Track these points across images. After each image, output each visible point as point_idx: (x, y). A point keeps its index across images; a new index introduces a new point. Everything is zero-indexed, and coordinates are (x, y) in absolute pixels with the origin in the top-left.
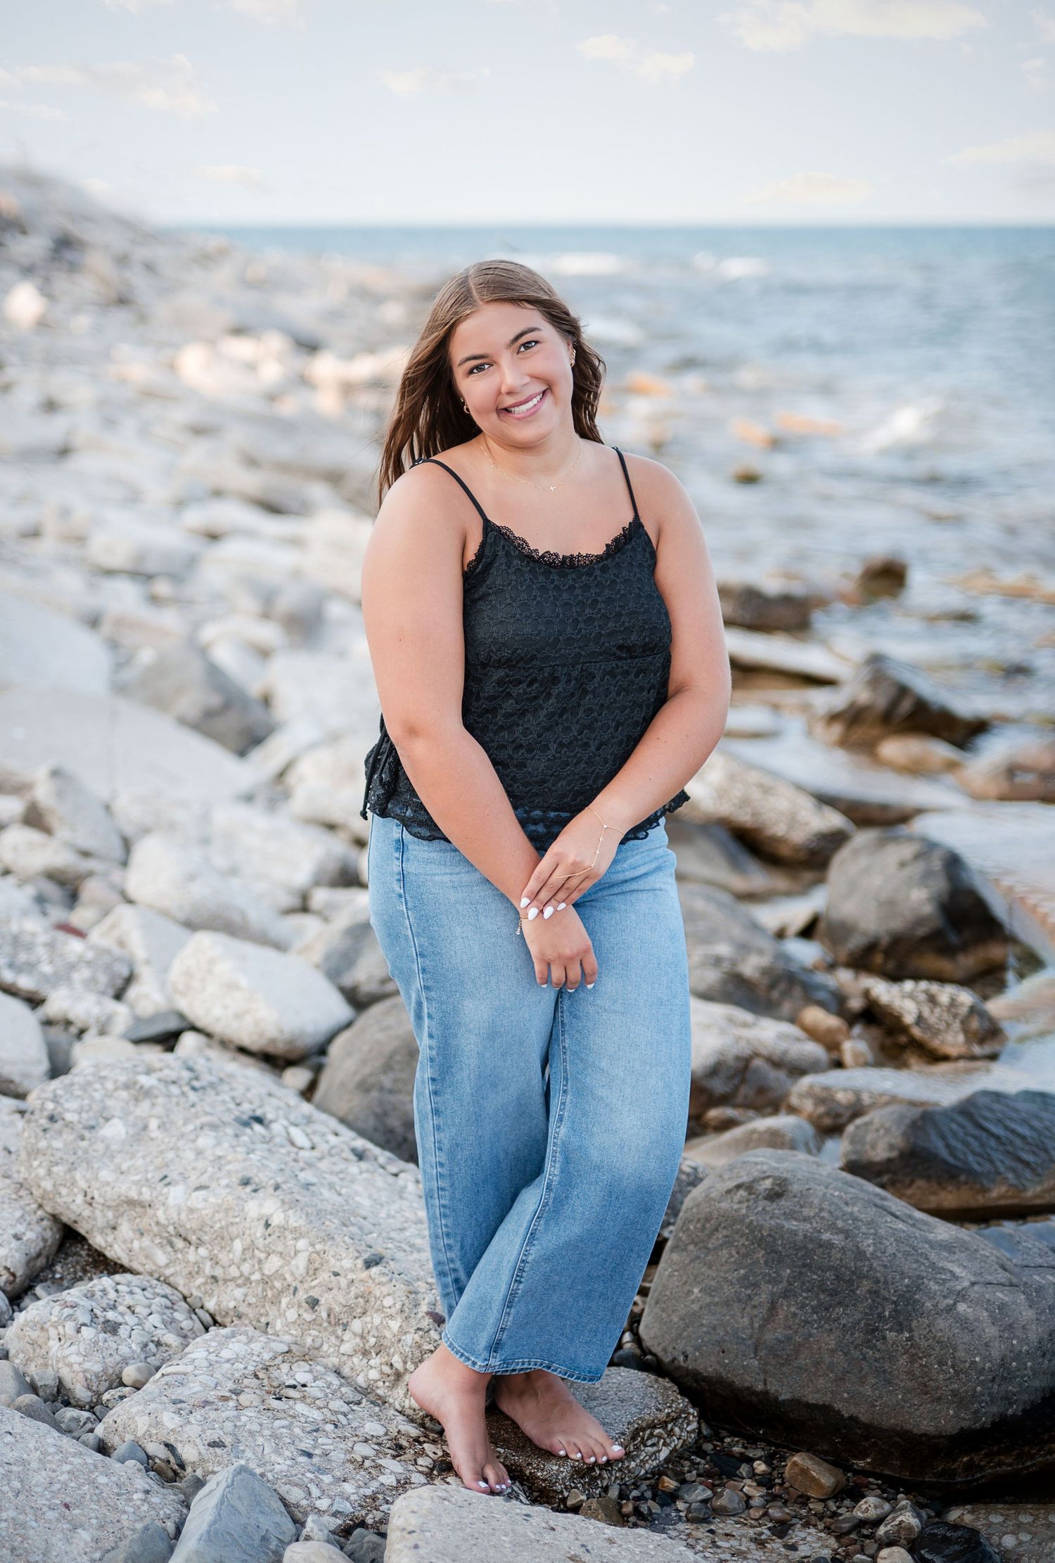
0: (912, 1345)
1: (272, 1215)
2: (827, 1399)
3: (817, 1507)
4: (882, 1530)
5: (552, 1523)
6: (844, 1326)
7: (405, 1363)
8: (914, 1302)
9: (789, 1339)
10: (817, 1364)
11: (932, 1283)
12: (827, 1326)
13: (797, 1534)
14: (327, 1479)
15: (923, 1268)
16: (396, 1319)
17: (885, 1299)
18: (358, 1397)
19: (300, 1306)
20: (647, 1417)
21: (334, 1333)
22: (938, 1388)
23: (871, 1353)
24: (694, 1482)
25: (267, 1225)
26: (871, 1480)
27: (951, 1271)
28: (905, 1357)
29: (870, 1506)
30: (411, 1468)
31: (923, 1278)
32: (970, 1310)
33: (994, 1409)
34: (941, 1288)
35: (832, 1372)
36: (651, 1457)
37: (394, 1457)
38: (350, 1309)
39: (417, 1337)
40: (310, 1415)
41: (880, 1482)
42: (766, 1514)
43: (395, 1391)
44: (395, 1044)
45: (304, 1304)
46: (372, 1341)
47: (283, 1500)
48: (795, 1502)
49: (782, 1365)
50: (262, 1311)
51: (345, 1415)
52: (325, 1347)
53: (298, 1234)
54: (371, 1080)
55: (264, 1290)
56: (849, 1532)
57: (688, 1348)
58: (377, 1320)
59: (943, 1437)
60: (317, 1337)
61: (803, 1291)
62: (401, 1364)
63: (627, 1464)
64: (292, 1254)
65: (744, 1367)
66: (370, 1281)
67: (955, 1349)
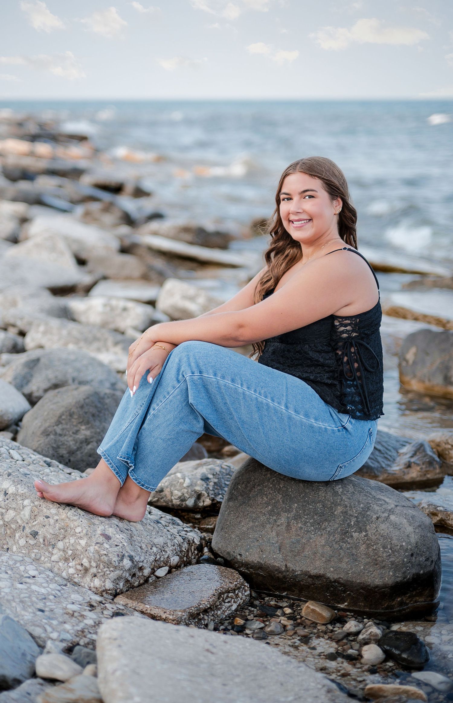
0: (367, 539)
1: (8, 488)
2: (322, 572)
3: (322, 628)
4: (361, 637)
5: (191, 634)
6: (329, 532)
7: (90, 562)
8: (367, 516)
9: (298, 542)
10: (315, 553)
11: (375, 506)
12: (319, 532)
13: (315, 642)
14: (55, 622)
15: (369, 498)
16: (83, 539)
17: (351, 515)
18: (65, 582)
19: (27, 537)
20: (225, 586)
21: (47, 550)
22: (383, 561)
23: (345, 545)
24: (253, 620)
25: (6, 494)
26: (348, 613)
27: (384, 500)
28: (364, 546)
29: (351, 625)
30: (101, 616)
31: (370, 504)
32: (397, 519)
33: (414, 571)
34: (380, 508)
35: (323, 557)
36: (228, 608)
37: (90, 611)
38: (56, 536)
39: (96, 547)
40: (40, 591)
41: (353, 614)
42: (295, 633)
43: (85, 580)
44: (62, 409)
45: (29, 535)
46: (70, 552)
47: (31, 635)
48: (310, 626)
49: (295, 556)
50: (5, 542)
51: (59, 591)
52: (43, 558)
53: (24, 497)
54: (50, 429)
55: (5, 530)
56: (342, 639)
57: (242, 551)
58: (72, 541)
59: (387, 587)
60: (38, 553)
61: (305, 515)
62: (88, 563)
63: (216, 612)
64: (21, 508)
65: (274, 559)
66: (67, 519)
67: (391, 539)
